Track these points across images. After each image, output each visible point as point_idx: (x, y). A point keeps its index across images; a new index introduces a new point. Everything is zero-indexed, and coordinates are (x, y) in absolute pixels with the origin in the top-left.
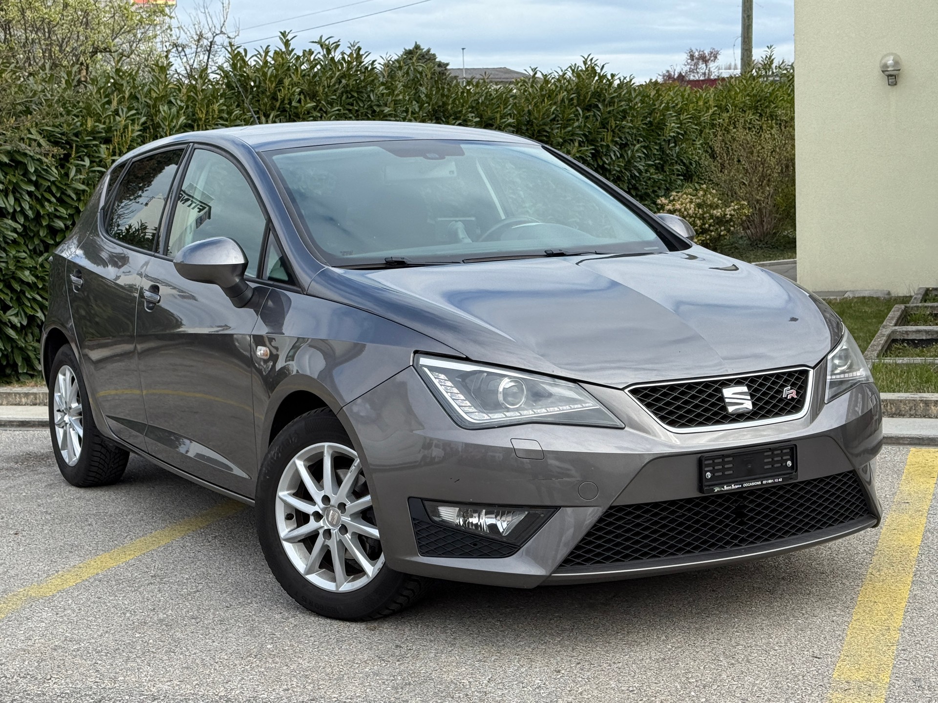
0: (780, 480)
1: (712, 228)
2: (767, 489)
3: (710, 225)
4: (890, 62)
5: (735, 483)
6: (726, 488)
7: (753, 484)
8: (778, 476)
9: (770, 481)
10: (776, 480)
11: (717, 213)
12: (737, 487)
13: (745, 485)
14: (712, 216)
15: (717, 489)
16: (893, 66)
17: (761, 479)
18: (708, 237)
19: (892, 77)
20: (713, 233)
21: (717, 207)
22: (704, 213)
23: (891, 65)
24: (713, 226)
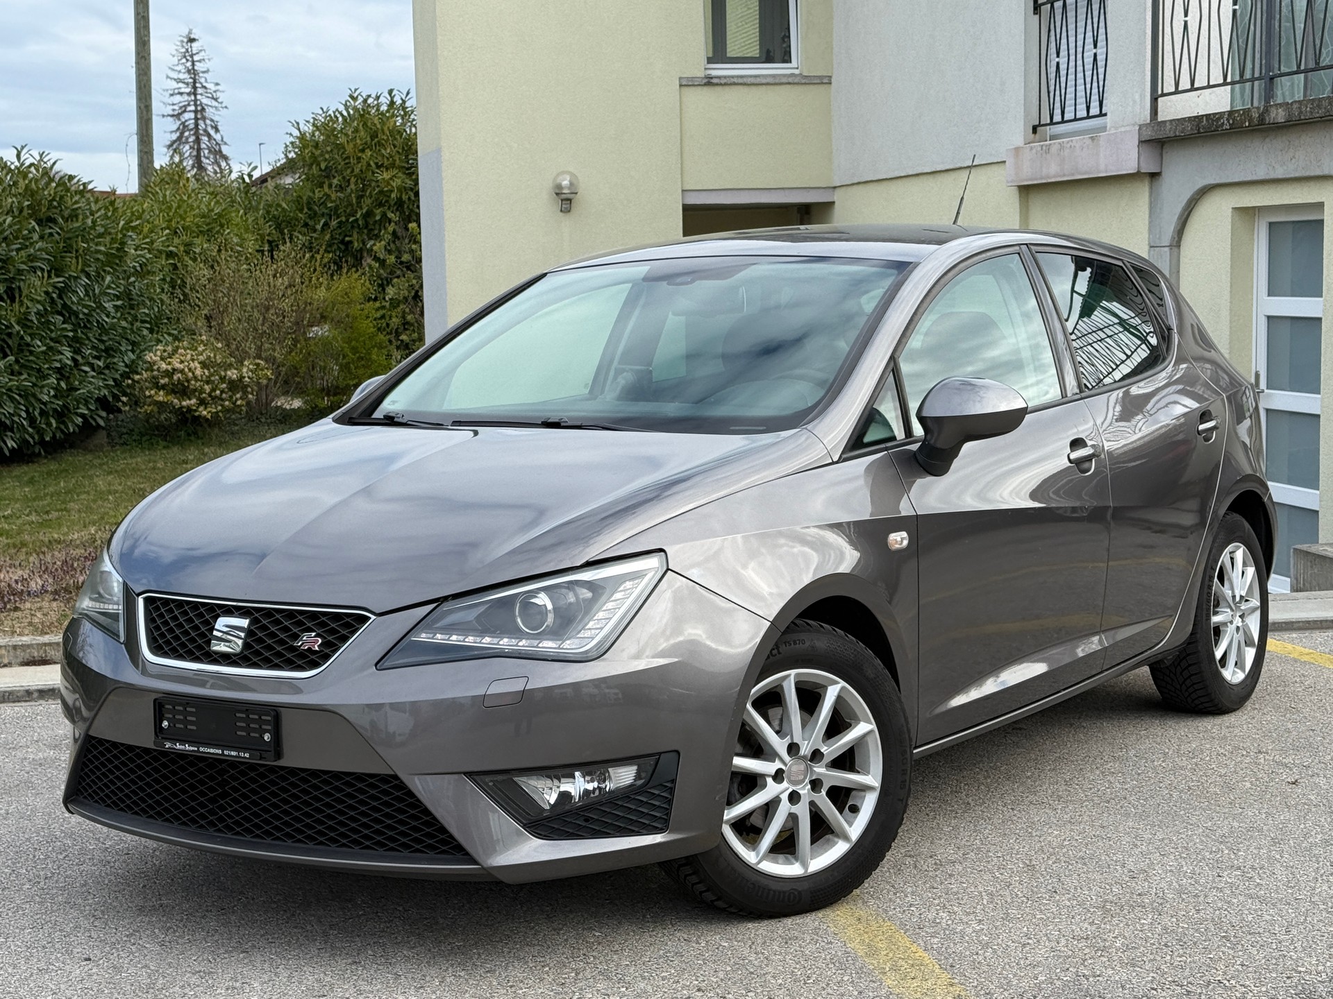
0: (247, 755)
1: (224, 395)
2: (233, 764)
3: (222, 392)
4: (565, 183)
5: (191, 743)
6: (178, 746)
7: (212, 751)
8: (245, 750)
9: (233, 753)
10: (242, 754)
11: (232, 374)
12: (192, 748)
13: (202, 749)
14: (223, 379)
15: (168, 745)
16: (569, 188)
17: (223, 747)
18: (220, 408)
19: (566, 201)
20: (227, 403)
21: (230, 366)
22: (212, 375)
23: (566, 187)
24: (226, 393)
